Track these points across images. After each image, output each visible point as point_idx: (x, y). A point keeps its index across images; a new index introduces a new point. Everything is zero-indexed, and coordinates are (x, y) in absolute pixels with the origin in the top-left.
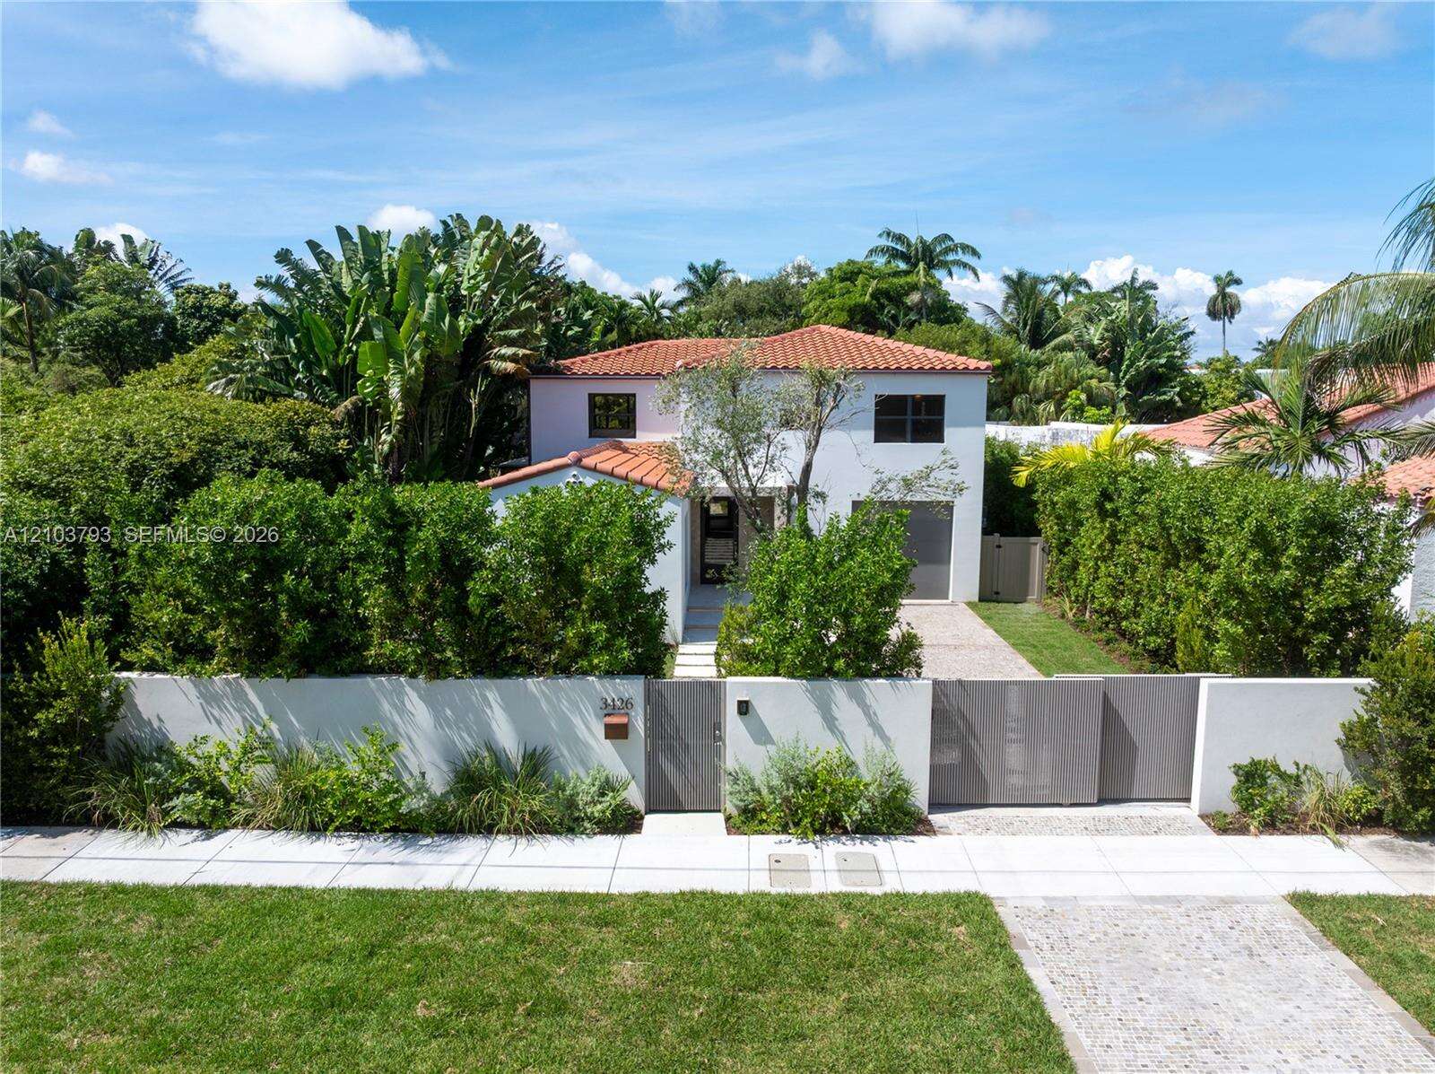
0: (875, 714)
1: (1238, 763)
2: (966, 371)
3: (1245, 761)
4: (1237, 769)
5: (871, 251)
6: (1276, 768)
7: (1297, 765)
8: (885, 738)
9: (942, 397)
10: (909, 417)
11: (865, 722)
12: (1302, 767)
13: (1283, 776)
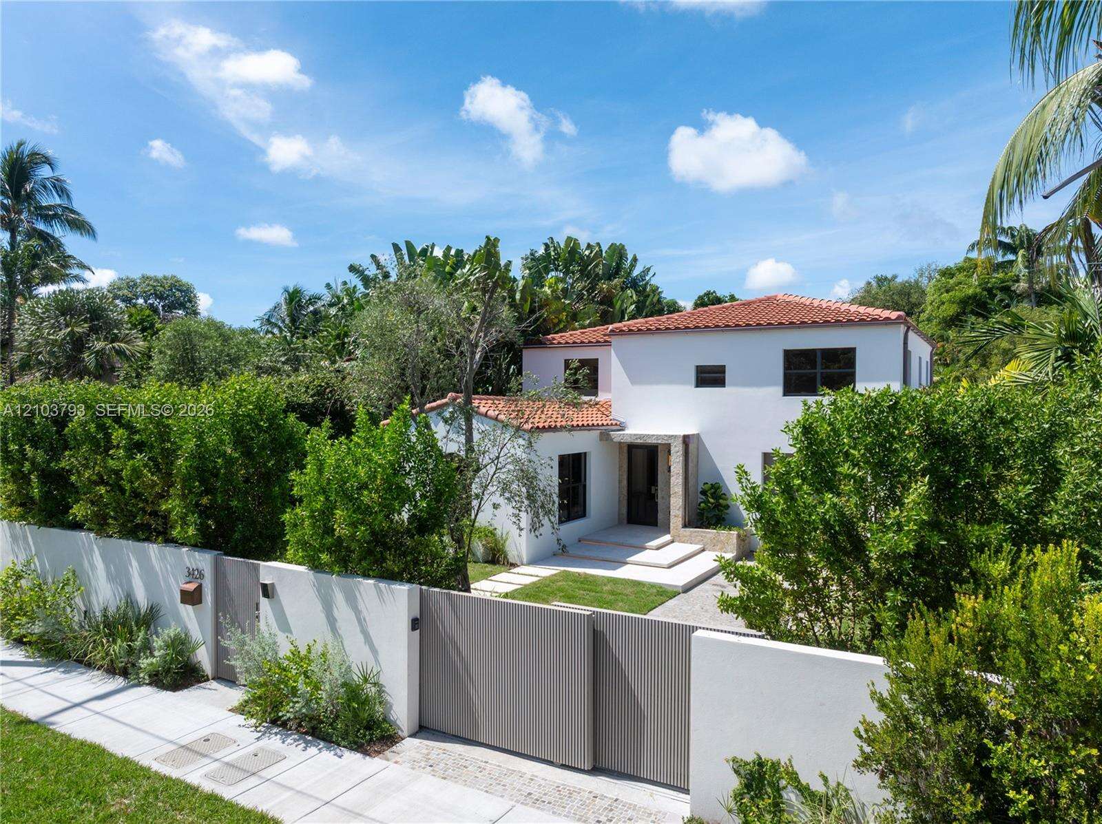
0: (365, 619)
1: (739, 757)
2: (875, 322)
3: (750, 757)
4: (738, 766)
5: (973, 246)
6: (794, 777)
7: (825, 779)
8: (374, 651)
9: (853, 350)
10: (819, 370)
11: (358, 629)
12: (833, 784)
13: (804, 791)
